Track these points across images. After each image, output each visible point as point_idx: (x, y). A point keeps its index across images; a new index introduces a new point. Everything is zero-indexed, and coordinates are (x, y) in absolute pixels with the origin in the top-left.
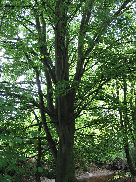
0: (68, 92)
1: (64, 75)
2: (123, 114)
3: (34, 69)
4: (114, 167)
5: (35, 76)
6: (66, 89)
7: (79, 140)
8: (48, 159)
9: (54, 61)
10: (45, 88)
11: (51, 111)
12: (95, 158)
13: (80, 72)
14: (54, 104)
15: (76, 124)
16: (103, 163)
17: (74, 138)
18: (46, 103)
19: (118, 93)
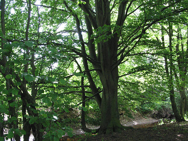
0: (110, 38)
1: (106, 21)
2: (168, 60)
3: (74, 16)
4: (159, 116)
5: (75, 24)
6: (108, 35)
7: (123, 89)
8: (93, 108)
9: (95, 8)
10: (86, 37)
11: (93, 59)
12: (140, 106)
13: (122, 17)
14: (97, 52)
15: (120, 72)
16: (148, 112)
17: (118, 87)
18: (88, 52)
19: (163, 39)
